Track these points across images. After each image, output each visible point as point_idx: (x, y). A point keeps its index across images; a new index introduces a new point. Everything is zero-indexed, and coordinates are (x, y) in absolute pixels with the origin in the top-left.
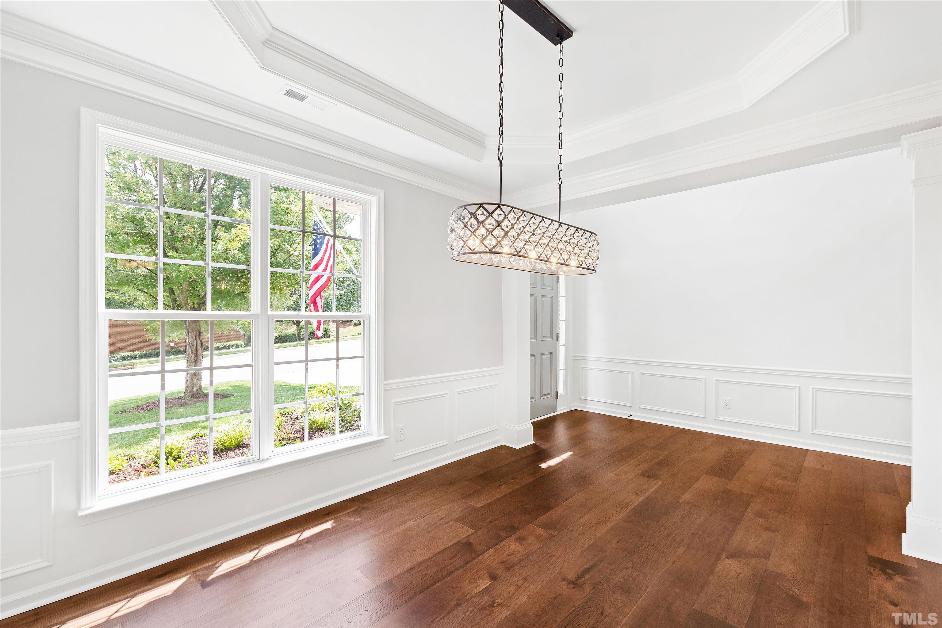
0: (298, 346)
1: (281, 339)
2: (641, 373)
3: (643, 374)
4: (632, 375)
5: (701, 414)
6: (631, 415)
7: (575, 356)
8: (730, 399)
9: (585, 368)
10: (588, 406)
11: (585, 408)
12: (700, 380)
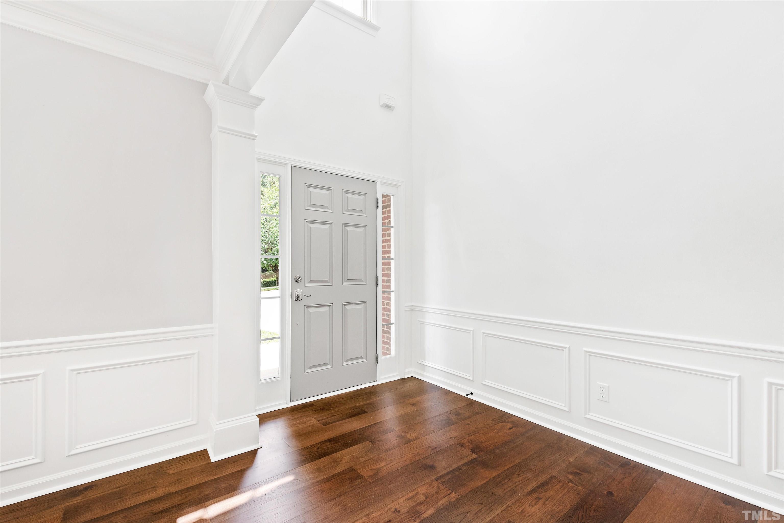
0: (271, 290)
1: (265, 284)
2: (484, 333)
3: (486, 335)
4: (473, 334)
5: (564, 405)
6: (472, 393)
7: (412, 306)
8: (609, 386)
9: (422, 323)
10: (425, 374)
11: (422, 375)
12: (562, 349)
